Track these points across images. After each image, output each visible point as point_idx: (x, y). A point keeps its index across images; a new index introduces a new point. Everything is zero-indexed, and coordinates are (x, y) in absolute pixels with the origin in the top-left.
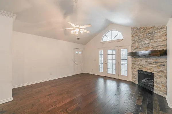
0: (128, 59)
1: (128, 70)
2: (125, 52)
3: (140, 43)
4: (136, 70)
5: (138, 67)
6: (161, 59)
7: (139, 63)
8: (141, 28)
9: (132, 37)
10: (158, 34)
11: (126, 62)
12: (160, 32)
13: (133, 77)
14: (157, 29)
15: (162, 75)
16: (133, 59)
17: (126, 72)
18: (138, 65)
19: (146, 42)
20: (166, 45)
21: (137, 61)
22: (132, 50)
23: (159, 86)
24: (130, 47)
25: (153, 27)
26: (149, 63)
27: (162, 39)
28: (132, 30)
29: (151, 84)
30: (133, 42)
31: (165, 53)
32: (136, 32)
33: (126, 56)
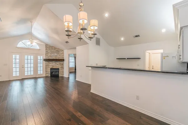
0: (43, 63)
1: (43, 70)
2: (41, 58)
3: (52, 55)
4: (50, 69)
5: (51, 67)
6: (61, 63)
7: (51, 65)
8: (52, 47)
9: (46, 49)
10: (61, 53)
11: (41, 65)
12: (61, 52)
13: (46, 73)
14: (61, 50)
15: (62, 68)
16: (47, 63)
17: (42, 71)
18: (51, 66)
19: (55, 54)
20: (63, 57)
21: (50, 64)
22: (46, 57)
23: (61, 73)
24: (44, 55)
25: (59, 49)
26: (57, 64)
27: (62, 55)
28: (46, 45)
29: (58, 73)
30: (47, 53)
31: (63, 60)
32: (49, 47)
33: (42, 61)
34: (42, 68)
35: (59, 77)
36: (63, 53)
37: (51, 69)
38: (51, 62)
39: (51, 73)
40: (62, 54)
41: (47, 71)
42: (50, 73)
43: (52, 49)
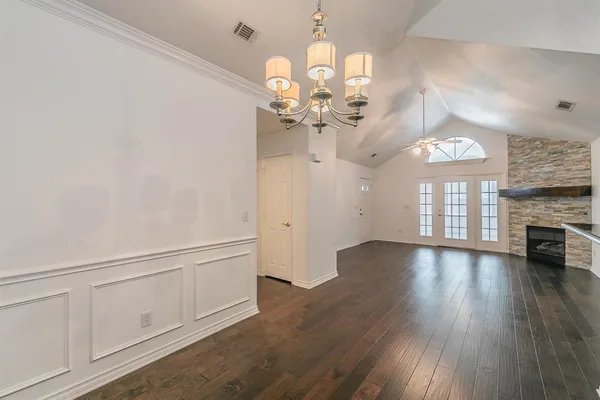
0: (499, 205)
1: (499, 230)
2: (489, 188)
3: (533, 171)
4: (523, 227)
5: (528, 220)
7: (528, 211)
8: (534, 140)
9: (510, 154)
10: (574, 157)
11: (494, 211)
12: (576, 153)
13: (512, 243)
14: (572, 147)
16: (514, 203)
17: (495, 233)
18: (527, 215)
19: (546, 169)
20: (589, 178)
21: (526, 207)
22: (509, 183)
24: (504, 178)
25: (563, 142)
26: (555, 211)
27: (582, 167)
28: (509, 139)
29: (560, 251)
30: (513, 167)
31: (587, 191)
32: (521, 145)
33: (494, 198)
34: (494, 223)
35: (563, 267)
36: (588, 159)
37: (529, 228)
38: (529, 203)
39: (531, 244)
40: (580, 161)
41: (514, 236)
42: (525, 242)
43: (532, 149)
